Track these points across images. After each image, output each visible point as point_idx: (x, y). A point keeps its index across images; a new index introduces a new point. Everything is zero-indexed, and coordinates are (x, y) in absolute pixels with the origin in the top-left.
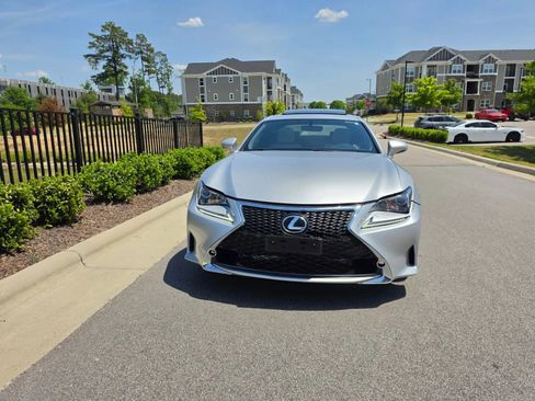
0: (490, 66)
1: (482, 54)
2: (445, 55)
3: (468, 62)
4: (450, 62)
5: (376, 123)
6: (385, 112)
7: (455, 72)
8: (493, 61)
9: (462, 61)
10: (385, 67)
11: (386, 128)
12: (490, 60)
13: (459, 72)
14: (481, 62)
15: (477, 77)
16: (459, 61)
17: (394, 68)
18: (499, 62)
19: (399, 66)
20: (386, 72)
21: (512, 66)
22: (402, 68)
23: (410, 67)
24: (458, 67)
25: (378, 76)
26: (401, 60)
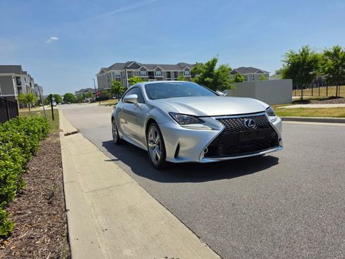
0: (158, 73)
1: (154, 66)
2: (136, 66)
3: (148, 70)
4: (139, 70)
5: (107, 105)
6: (107, 99)
7: (142, 75)
8: (160, 70)
9: (145, 70)
10: (102, 72)
12: (158, 69)
13: (144, 75)
14: (154, 70)
16: (143, 69)
17: (109, 72)
18: (163, 70)
19: (112, 71)
20: (103, 75)
21: (169, 73)
22: (113, 73)
23: (117, 72)
24: (143, 72)
25: (98, 78)
26: (111, 68)
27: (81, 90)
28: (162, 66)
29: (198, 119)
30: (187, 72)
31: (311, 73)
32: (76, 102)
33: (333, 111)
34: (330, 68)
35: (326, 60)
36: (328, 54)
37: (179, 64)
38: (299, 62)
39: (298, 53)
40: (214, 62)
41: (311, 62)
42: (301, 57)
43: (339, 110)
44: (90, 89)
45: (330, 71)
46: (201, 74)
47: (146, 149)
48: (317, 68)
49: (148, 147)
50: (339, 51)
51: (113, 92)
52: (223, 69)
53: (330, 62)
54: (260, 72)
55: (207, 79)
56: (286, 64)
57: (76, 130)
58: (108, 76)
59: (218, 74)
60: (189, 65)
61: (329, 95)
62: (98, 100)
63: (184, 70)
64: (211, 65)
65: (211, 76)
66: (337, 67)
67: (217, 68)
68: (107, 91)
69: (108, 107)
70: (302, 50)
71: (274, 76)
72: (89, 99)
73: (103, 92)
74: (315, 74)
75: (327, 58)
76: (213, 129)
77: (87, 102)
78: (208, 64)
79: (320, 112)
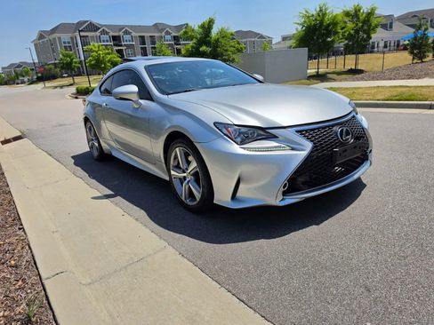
0: (127, 37)
1: (121, 28)
2: (93, 27)
3: (112, 34)
4: (98, 33)
5: (56, 87)
6: (54, 77)
7: (104, 41)
8: (130, 33)
9: (107, 33)
10: (41, 36)
11: (73, 90)
12: (127, 32)
13: (107, 41)
14: (121, 34)
15: (121, 46)
16: (104, 32)
17: (52, 37)
18: (133, 34)
19: (56, 35)
20: (44, 42)
21: (142, 38)
22: (59, 38)
23: (66, 37)
24: (105, 37)
25: (35, 45)
26: (53, 31)
27: (11, 65)
28: (131, 27)
29: (265, 133)
30: (168, 37)
31: (329, 39)
32: (6, 84)
33: (373, 91)
34: (350, 33)
35: (345, 22)
36: (347, 14)
37: (156, 25)
38: (315, 25)
39: (314, 13)
40: (211, 22)
41: (329, 25)
42: (318, 19)
43: (380, 89)
44: (25, 63)
45: (350, 37)
46: (194, 41)
47: (168, 179)
48: (336, 33)
49: (170, 175)
50: (359, 11)
51: (62, 68)
52: (223, 34)
53: (350, 25)
54: (262, 37)
55: (204, 48)
56: (300, 28)
57: (19, 134)
58: (52, 43)
59: (217, 40)
60: (170, 27)
61: (348, 67)
62: (40, 79)
63: (163, 34)
64: (207, 28)
65: (208, 44)
66: (357, 31)
67: (214, 32)
68: (52, 67)
69: (58, 89)
70: (318, 9)
71: (279, 43)
72: (26, 79)
73: (47, 67)
74: (333, 41)
75: (346, 19)
76: (293, 149)
77: (23, 82)
78: (202, 26)
79: (358, 94)
